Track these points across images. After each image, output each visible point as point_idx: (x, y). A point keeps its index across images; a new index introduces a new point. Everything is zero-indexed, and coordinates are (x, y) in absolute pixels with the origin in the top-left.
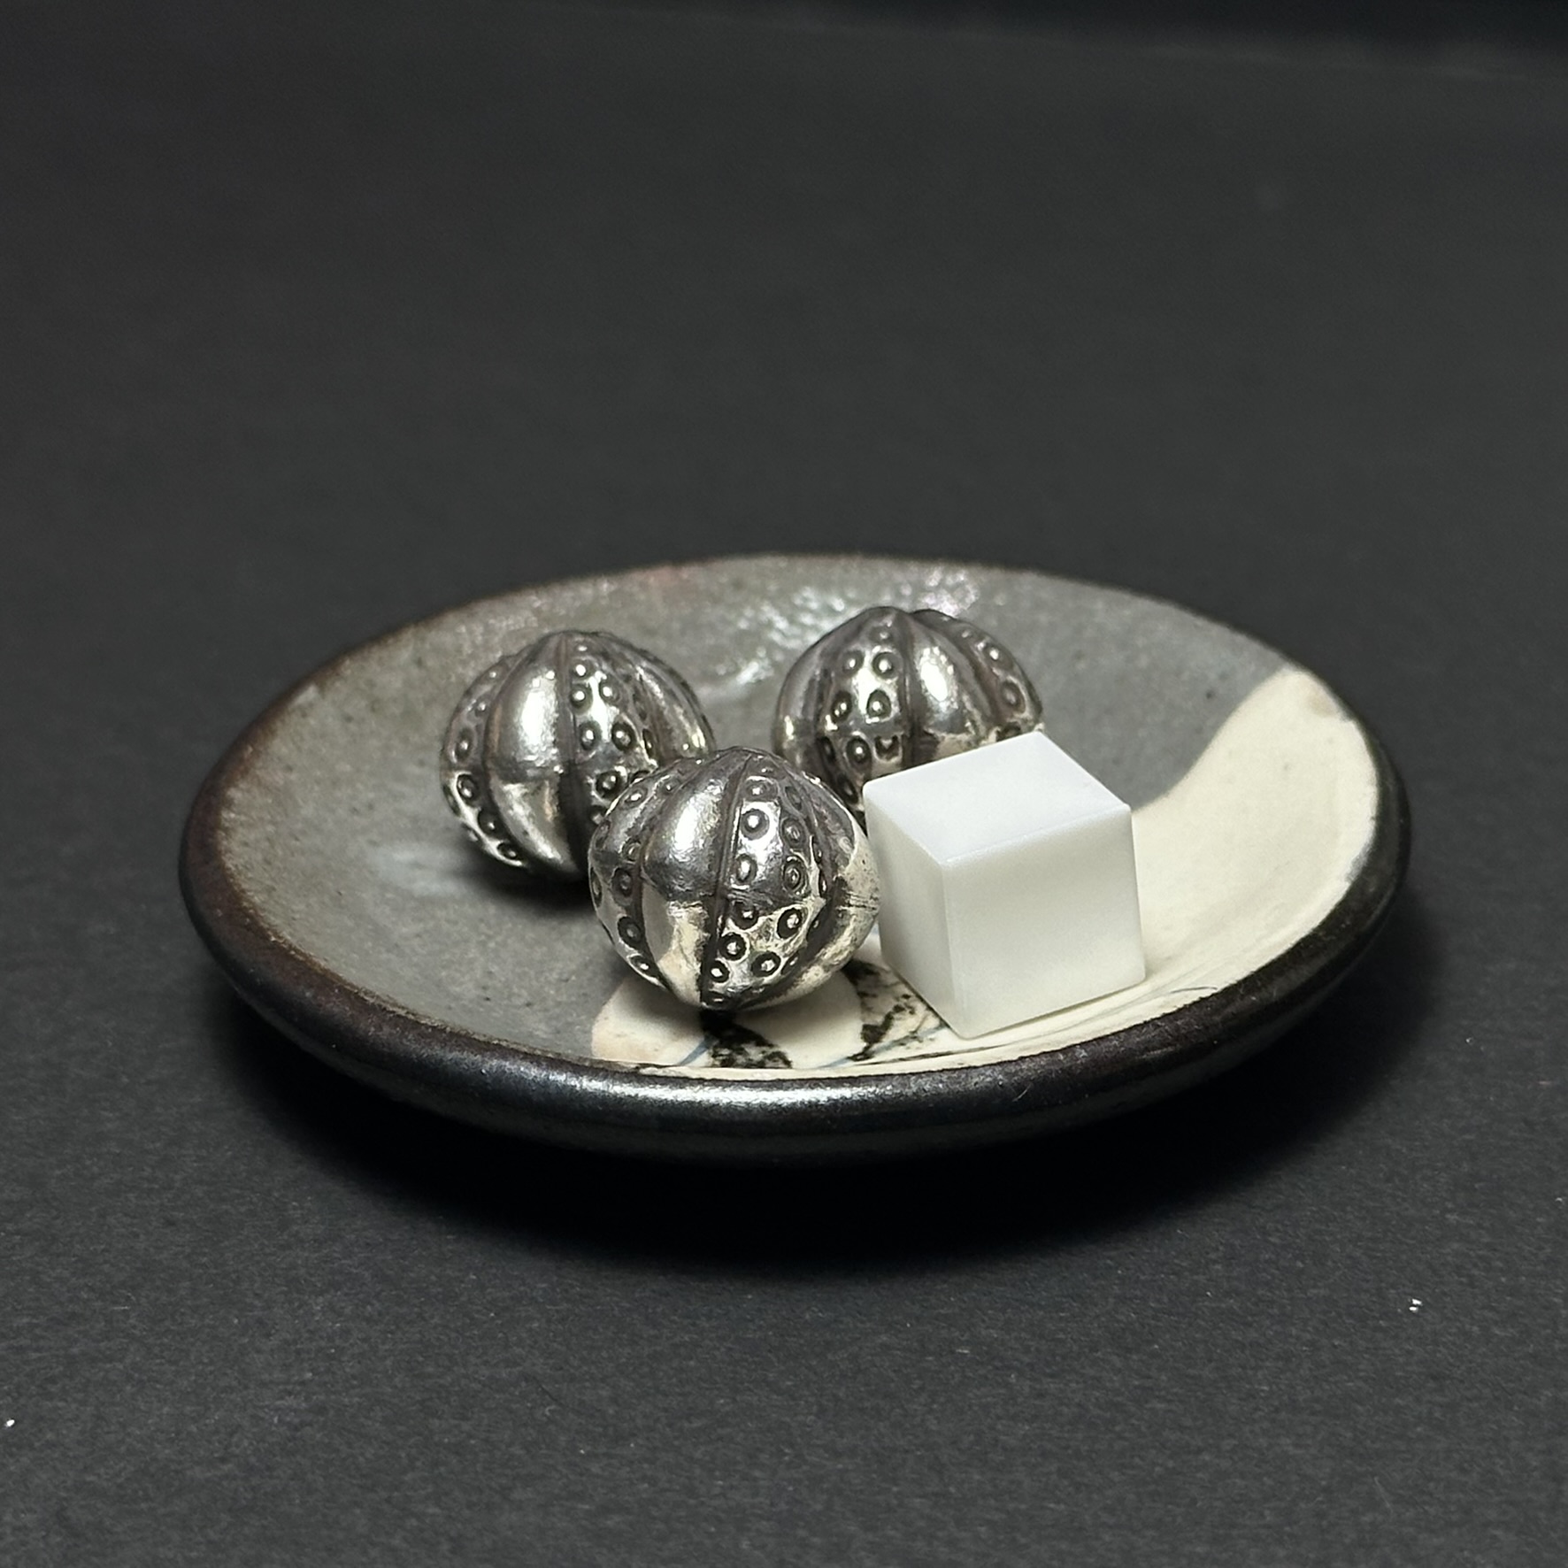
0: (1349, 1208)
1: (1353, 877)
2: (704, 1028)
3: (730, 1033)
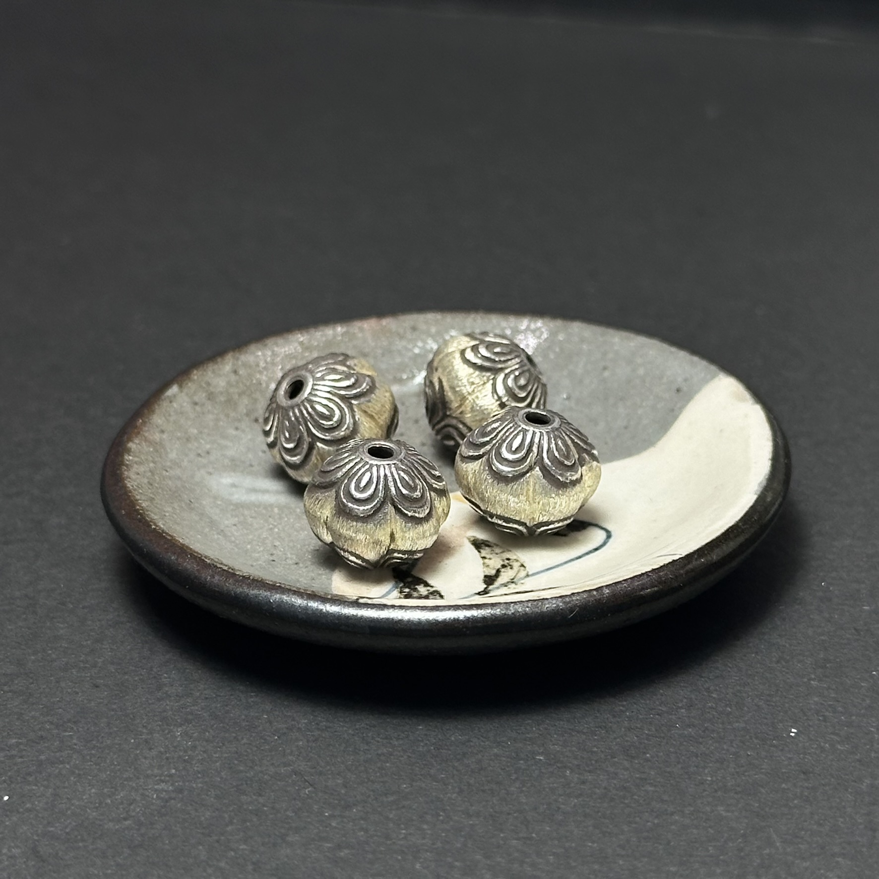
0: (756, 678)
1: (759, 493)
2: (395, 577)
3: (409, 580)
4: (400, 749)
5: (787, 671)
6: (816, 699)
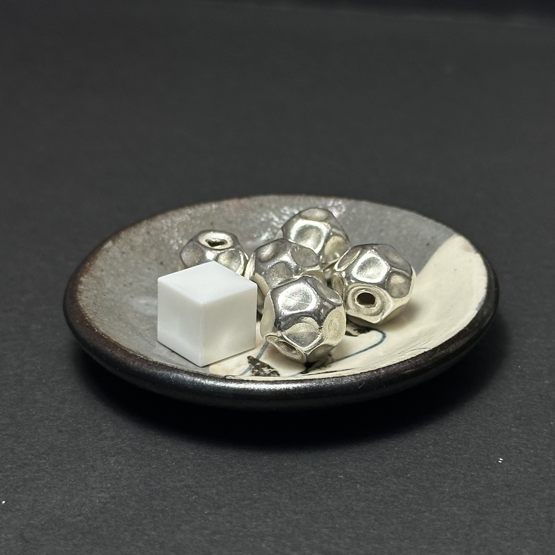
0: (477, 426)
1: (479, 309)
2: (249, 362)
3: (258, 364)
4: (252, 471)
5: (497, 422)
6: (515, 439)
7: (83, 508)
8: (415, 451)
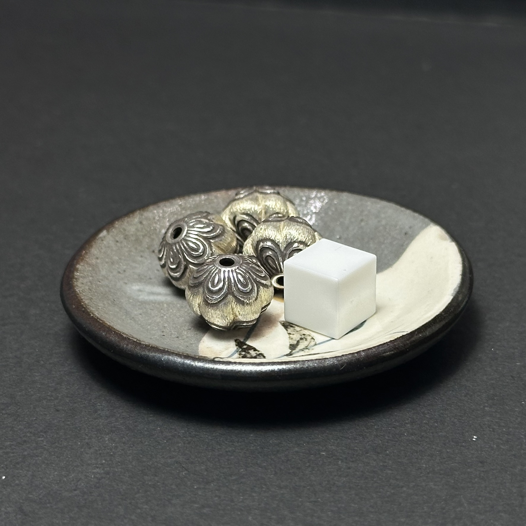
0: (452, 406)
1: (454, 295)
2: (236, 345)
3: (245, 347)
4: (239, 448)
5: (471, 401)
6: (488, 418)
7: (79, 483)
8: (393, 429)
